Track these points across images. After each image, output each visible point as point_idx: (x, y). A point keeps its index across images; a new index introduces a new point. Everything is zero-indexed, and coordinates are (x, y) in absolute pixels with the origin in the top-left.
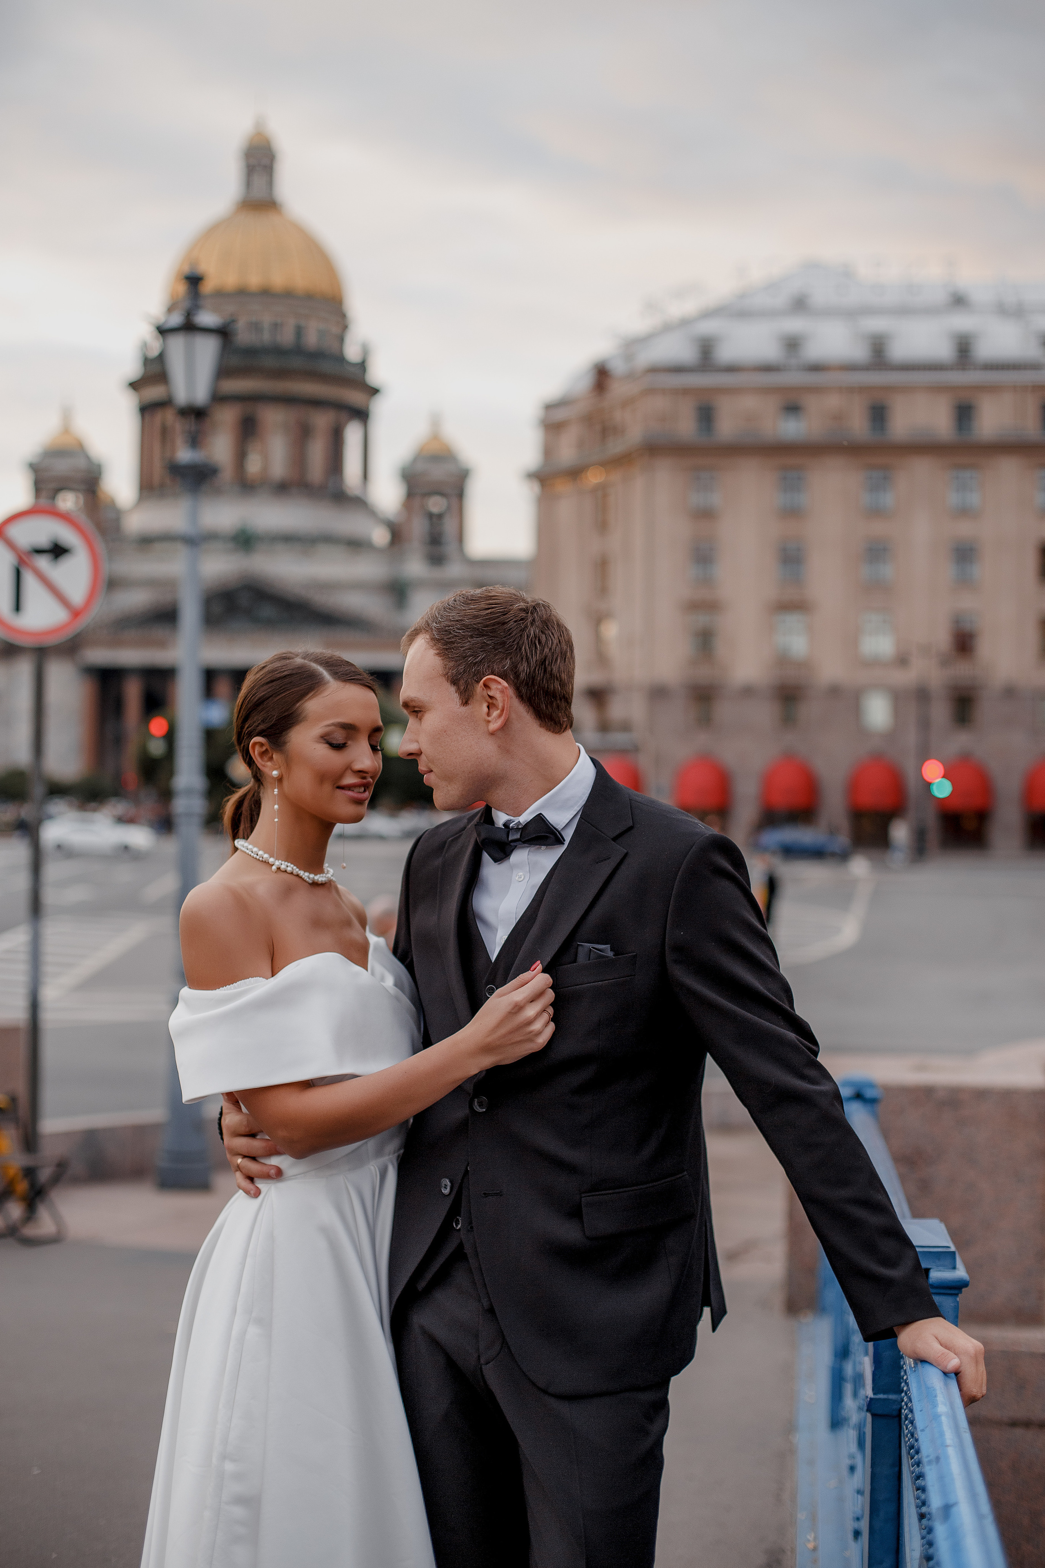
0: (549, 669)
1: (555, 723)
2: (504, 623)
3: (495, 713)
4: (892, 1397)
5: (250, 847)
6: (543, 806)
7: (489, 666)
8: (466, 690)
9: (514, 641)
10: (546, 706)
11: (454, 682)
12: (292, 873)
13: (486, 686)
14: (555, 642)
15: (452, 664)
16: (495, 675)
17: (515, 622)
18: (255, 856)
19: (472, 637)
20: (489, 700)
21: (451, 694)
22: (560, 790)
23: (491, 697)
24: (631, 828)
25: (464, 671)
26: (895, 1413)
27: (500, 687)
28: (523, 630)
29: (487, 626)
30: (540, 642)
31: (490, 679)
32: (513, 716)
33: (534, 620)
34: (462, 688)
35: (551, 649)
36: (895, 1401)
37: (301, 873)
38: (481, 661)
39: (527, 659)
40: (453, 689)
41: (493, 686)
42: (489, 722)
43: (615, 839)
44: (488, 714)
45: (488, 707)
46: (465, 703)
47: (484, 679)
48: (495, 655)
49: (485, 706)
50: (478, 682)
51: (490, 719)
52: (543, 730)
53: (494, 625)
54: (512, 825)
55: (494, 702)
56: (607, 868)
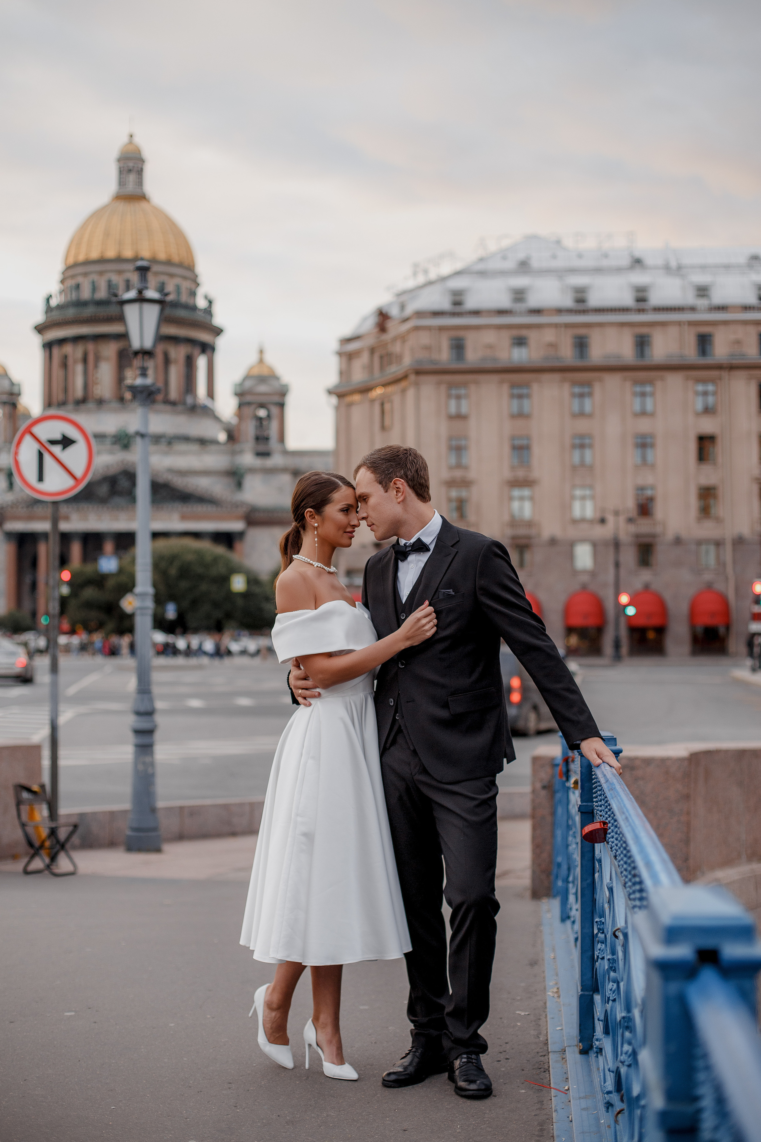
0: (419, 474)
1: (423, 498)
2: (399, 456)
3: (400, 494)
4: (590, 804)
5: (301, 557)
6: (421, 535)
7: (395, 474)
8: (386, 486)
9: (403, 462)
10: (420, 491)
11: (380, 483)
12: (320, 567)
13: (395, 484)
14: (421, 462)
15: (378, 475)
16: (398, 478)
17: (403, 455)
18: (304, 560)
19: (385, 463)
20: (397, 489)
21: (380, 488)
22: (429, 526)
23: (397, 488)
24: (458, 541)
25: (384, 478)
26: (591, 811)
27: (401, 483)
28: (407, 458)
29: (391, 457)
30: (414, 463)
31: (396, 480)
32: (407, 495)
33: (410, 454)
34: (384, 485)
35: (419, 465)
36: (591, 806)
37: (324, 567)
38: (391, 472)
39: (410, 470)
40: (380, 486)
41: (398, 483)
42: (397, 498)
43: (452, 546)
44: (397, 495)
45: (396, 492)
46: (386, 491)
47: (394, 480)
48: (397, 469)
49: (395, 491)
50: (391, 482)
51: (397, 497)
52: (419, 501)
53: (394, 457)
54: (407, 544)
55: (399, 490)
56: (450, 559)
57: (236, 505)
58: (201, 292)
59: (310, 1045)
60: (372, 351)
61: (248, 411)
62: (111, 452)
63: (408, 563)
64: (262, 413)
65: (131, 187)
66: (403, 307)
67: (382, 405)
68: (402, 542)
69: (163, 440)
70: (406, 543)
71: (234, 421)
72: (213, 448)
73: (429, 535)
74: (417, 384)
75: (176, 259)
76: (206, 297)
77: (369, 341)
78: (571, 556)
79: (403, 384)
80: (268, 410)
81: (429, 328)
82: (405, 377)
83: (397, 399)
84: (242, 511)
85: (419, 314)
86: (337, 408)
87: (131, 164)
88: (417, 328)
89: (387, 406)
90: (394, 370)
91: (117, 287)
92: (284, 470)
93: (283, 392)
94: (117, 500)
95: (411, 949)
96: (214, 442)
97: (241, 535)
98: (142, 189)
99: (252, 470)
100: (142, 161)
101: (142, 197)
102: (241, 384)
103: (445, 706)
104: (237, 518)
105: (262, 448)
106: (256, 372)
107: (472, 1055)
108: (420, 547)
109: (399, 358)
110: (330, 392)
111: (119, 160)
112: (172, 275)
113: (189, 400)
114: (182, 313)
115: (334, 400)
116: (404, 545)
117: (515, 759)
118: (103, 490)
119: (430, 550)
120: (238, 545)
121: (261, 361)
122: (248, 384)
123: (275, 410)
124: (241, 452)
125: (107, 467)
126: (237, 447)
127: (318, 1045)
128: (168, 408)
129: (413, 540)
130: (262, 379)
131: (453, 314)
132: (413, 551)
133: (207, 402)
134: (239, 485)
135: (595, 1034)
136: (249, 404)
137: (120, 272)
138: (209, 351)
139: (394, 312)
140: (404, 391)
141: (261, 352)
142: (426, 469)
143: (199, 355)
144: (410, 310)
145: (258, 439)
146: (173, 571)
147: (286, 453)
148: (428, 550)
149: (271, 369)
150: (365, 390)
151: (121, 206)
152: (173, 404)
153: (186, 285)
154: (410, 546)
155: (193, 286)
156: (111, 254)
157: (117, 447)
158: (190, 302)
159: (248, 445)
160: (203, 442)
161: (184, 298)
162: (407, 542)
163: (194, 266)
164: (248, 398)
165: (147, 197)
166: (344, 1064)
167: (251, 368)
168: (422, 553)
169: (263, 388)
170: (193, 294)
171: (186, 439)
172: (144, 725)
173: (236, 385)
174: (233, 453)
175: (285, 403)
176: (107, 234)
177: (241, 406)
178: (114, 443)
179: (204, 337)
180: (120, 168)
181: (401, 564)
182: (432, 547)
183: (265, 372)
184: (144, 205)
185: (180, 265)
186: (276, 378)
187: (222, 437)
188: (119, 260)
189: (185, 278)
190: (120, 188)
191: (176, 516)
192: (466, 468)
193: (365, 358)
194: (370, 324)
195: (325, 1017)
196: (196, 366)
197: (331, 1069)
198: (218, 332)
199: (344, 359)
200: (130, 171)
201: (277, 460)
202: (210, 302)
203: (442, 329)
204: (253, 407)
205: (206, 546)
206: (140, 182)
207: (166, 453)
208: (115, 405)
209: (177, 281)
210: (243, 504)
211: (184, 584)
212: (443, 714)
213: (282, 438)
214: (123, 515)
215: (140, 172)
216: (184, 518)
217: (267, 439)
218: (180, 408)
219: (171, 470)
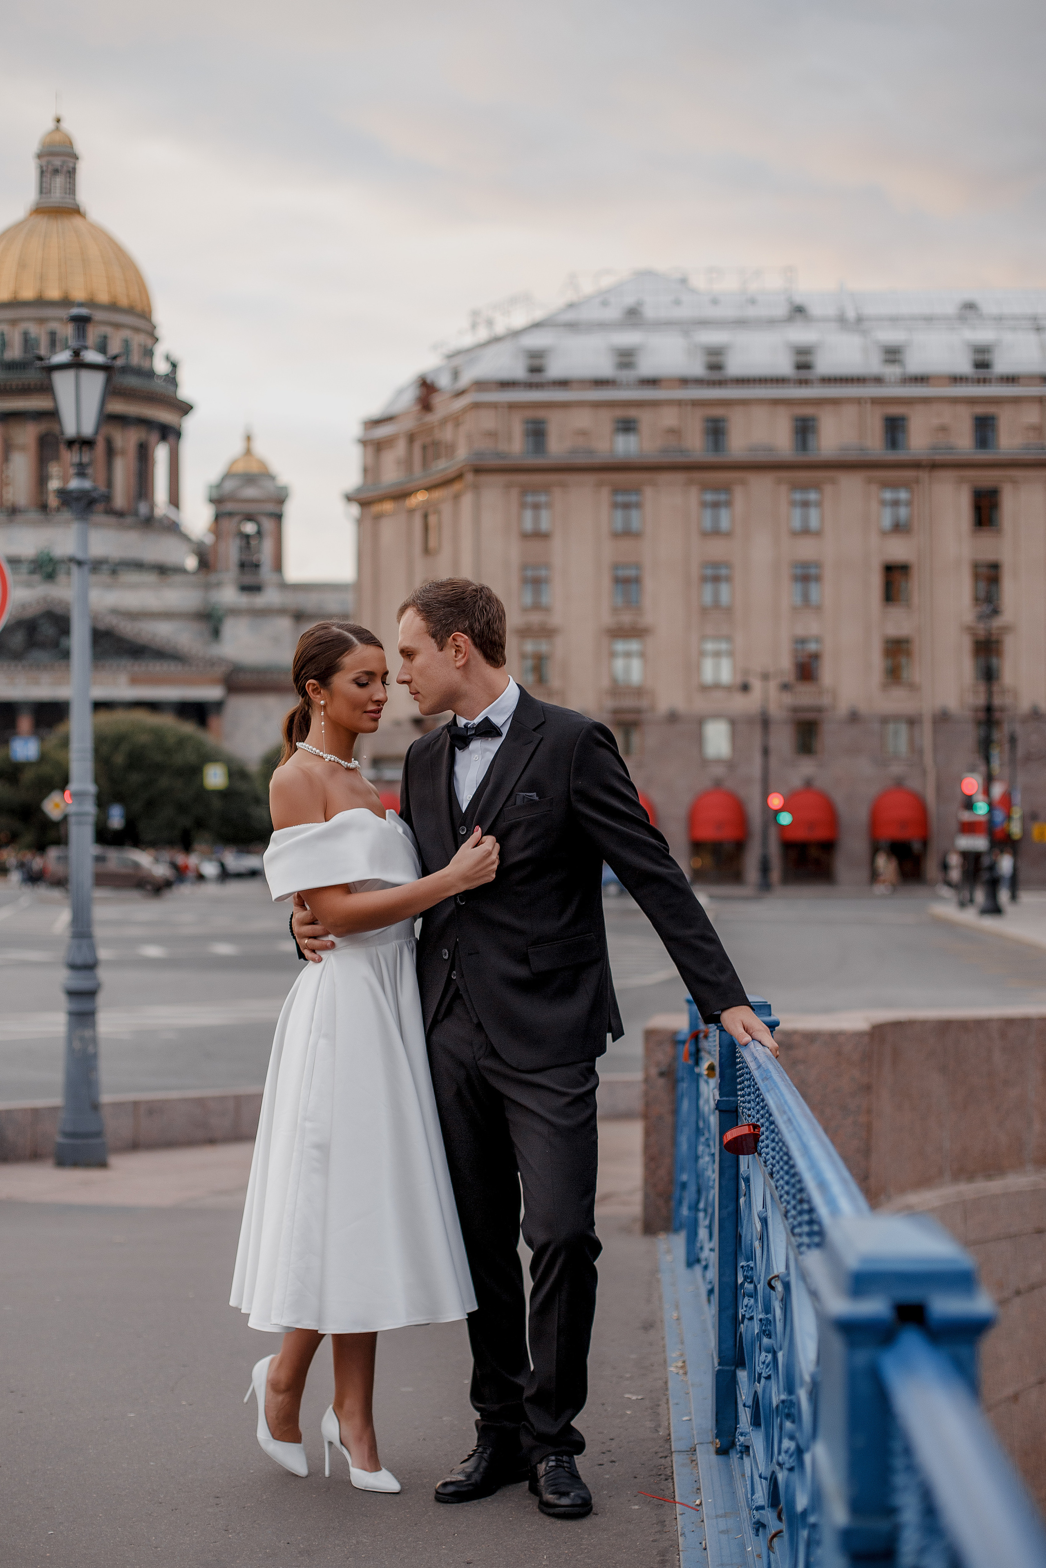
0: (492, 627)
1: (495, 661)
2: (464, 599)
3: (460, 656)
4: (732, 1099)
5: (308, 746)
6: (488, 713)
7: (455, 626)
8: (441, 641)
9: (470, 610)
10: (490, 650)
11: (434, 636)
12: (335, 762)
13: (454, 639)
14: (496, 608)
15: (432, 625)
16: (459, 632)
17: (470, 597)
18: (311, 751)
19: (444, 608)
20: (456, 648)
21: (432, 644)
22: (500, 701)
23: (457, 646)
24: (544, 723)
25: (440, 630)
26: (734, 1109)
27: (463, 639)
28: (475, 603)
29: (453, 601)
30: (486, 610)
31: (457, 635)
32: (471, 657)
33: (481, 596)
34: (439, 640)
35: (492, 615)
36: (734, 1101)
37: (340, 761)
38: (450, 623)
39: (479, 621)
40: (433, 641)
41: (459, 639)
42: (456, 661)
43: (535, 730)
44: (456, 656)
45: (456, 652)
46: (441, 650)
47: (453, 634)
48: (459, 618)
49: (454, 650)
50: (449, 637)
51: (457, 659)
52: (488, 666)
53: (457, 600)
54: (469, 726)
55: (459, 649)
56: (531, 748)
57: (212, 663)
58: (160, 350)
59: (330, 1443)
60: (411, 438)
61: (229, 525)
62: (29, 585)
63: (471, 753)
64: (249, 528)
65: (57, 196)
66: (456, 374)
67: (426, 516)
68: (462, 722)
69: (105, 567)
70: (468, 724)
71: (209, 539)
72: (178, 578)
73: (501, 713)
74: (476, 488)
75: (124, 302)
76: (167, 358)
77: (407, 424)
78: (699, 739)
79: (456, 487)
80: (259, 525)
81: (494, 406)
82: (459, 477)
83: (447, 509)
84: (219, 671)
85: (480, 385)
86: (360, 522)
87: (57, 162)
88: (476, 406)
89: (433, 520)
90: (443, 466)
91: (37, 341)
92: (281, 611)
93: (280, 498)
94: (38, 655)
95: (476, 1308)
96: (180, 570)
97: (218, 706)
98: (74, 199)
99: (235, 612)
100: (76, 157)
101: (76, 211)
102: (219, 486)
103: (524, 960)
104: (213, 682)
105: (249, 580)
106: (240, 468)
107: (562, 1457)
108: (488, 730)
109: (451, 449)
110: (349, 498)
111: (40, 156)
112: (117, 326)
113: (143, 509)
114: (132, 381)
115: (355, 510)
116: (465, 726)
117: (623, 1034)
118: (18, 640)
119: (502, 734)
120: (213, 721)
121: (248, 452)
122: (229, 485)
123: (268, 525)
124: (219, 585)
125: (23, 606)
126: (213, 578)
127: (342, 1443)
128: (112, 520)
129: (478, 720)
130: (250, 479)
131: (530, 385)
132: (477, 736)
133: (171, 513)
134: (216, 633)
135: (738, 1426)
136: (230, 514)
137: (41, 321)
138: (171, 438)
139: (444, 381)
140: (457, 497)
141: (249, 438)
142: (503, 618)
143: (158, 443)
144: (465, 379)
145: (242, 565)
146: (119, 759)
147: (284, 586)
148: (499, 734)
149: (263, 464)
150: (400, 495)
151: (43, 223)
152: (120, 514)
153: (138, 340)
154: (473, 728)
155: (149, 342)
156: (28, 294)
157: (37, 577)
158: (145, 364)
159: (229, 575)
160: (163, 570)
161: (136, 359)
162: (469, 721)
163: (150, 312)
164: (229, 507)
165: (82, 210)
166: (380, 1469)
167: (234, 462)
168: (490, 739)
169: (250, 492)
170: (149, 353)
171: (138, 566)
172: (81, 982)
173: (211, 487)
174: (207, 587)
175: (284, 514)
176: (22, 265)
177: (218, 517)
178: (32, 572)
179: (165, 416)
180: (41, 167)
181: (460, 755)
182: (505, 731)
183: (254, 468)
184: (77, 221)
185: (130, 311)
186: (272, 477)
187: (191, 563)
188: (40, 302)
189: (136, 330)
190: (41, 198)
191: (123, 678)
192: (547, 610)
193: (400, 448)
194: (408, 399)
195: (353, 1403)
196: (153, 459)
197: (361, 1477)
198: (185, 409)
199: (370, 450)
200: (56, 171)
201: (271, 597)
202: (174, 366)
203: (512, 406)
204: (236, 519)
205: (167, 721)
206: (71, 188)
207: (109, 587)
208: (34, 515)
209: (126, 333)
210: (221, 661)
211: (135, 778)
212: (521, 972)
213: (278, 566)
214: (46, 677)
215: (71, 173)
216: (134, 681)
217: (257, 566)
218: (129, 520)
219: (115, 612)
